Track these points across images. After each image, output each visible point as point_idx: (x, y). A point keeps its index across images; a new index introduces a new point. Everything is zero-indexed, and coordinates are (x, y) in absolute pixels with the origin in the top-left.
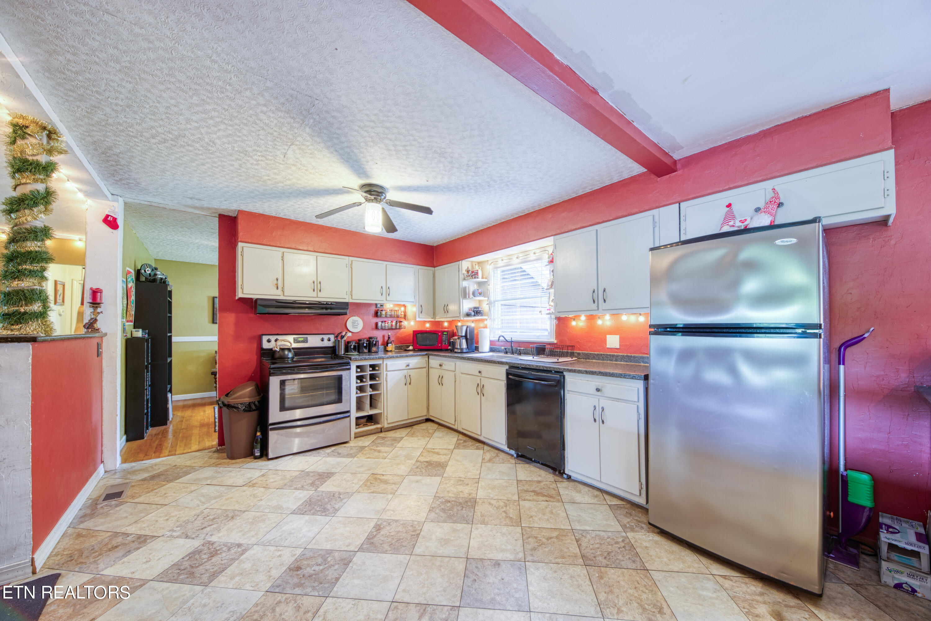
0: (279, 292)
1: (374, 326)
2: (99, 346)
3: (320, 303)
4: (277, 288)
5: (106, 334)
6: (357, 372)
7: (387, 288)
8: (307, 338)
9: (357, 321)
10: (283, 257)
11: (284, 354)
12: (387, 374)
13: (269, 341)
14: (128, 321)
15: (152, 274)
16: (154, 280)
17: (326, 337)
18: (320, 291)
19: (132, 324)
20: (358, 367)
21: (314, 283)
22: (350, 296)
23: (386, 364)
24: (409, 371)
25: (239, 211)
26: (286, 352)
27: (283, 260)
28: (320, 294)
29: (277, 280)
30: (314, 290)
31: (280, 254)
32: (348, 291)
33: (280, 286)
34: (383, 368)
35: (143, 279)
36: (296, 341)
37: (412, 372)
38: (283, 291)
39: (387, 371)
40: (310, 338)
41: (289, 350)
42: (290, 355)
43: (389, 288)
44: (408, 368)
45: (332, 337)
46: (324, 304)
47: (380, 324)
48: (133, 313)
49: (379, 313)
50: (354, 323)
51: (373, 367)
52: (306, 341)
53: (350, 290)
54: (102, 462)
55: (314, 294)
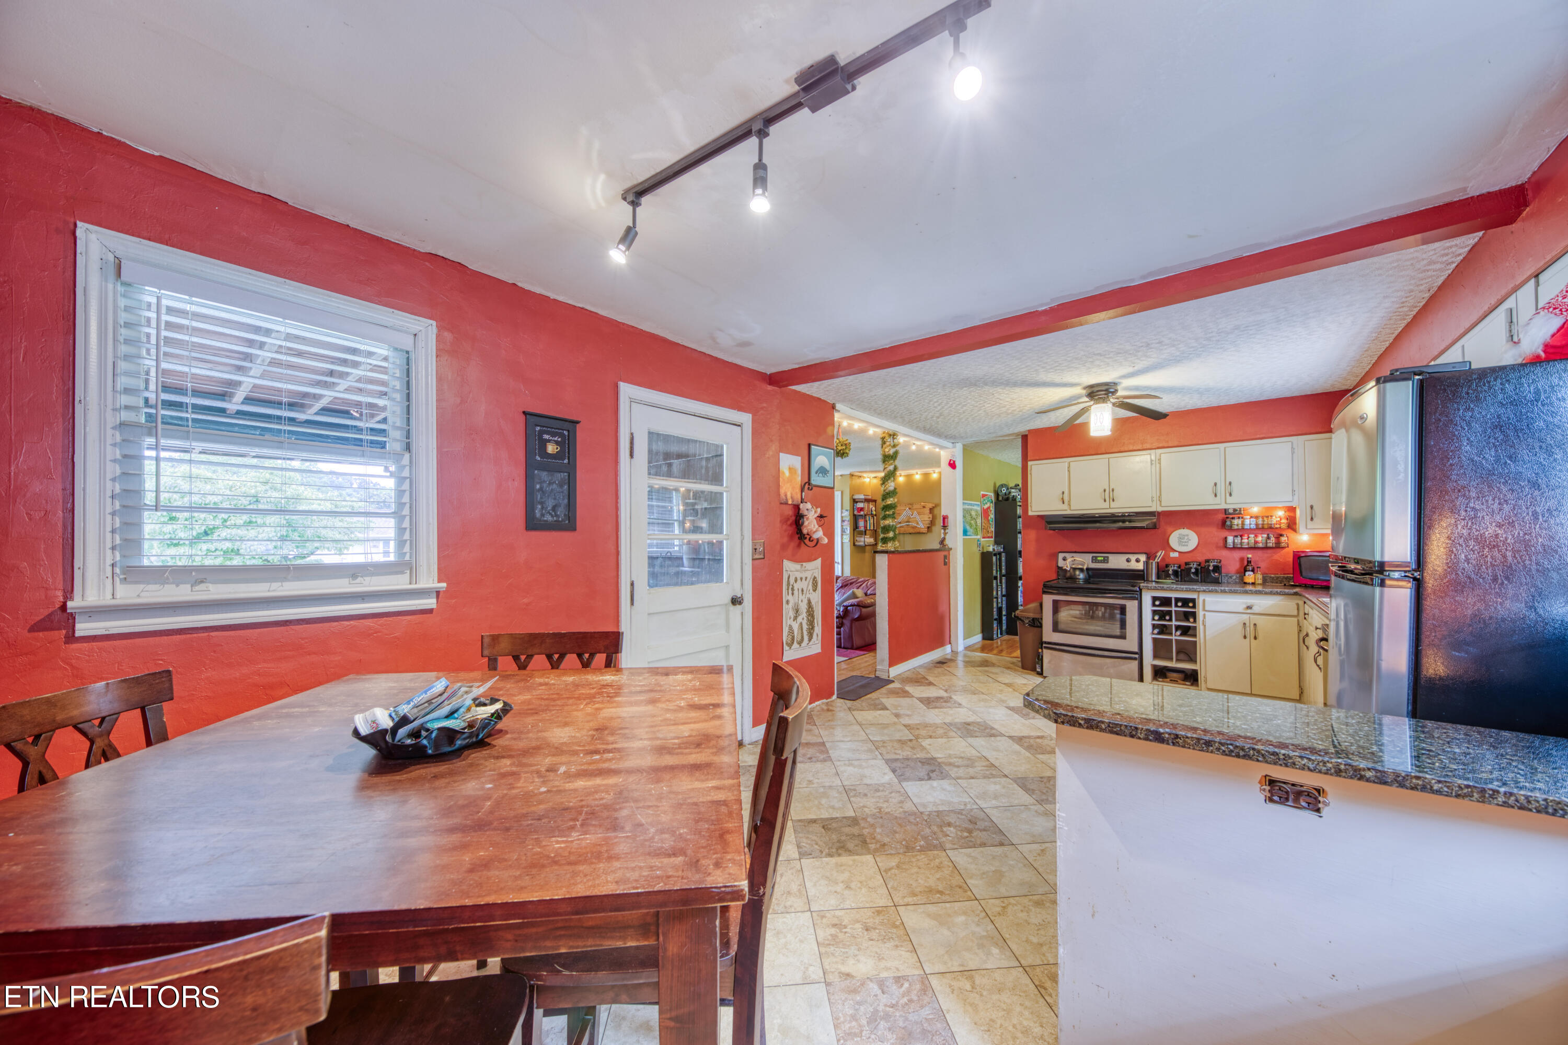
0: (1065, 507)
1: (1221, 543)
2: (945, 557)
3: (1113, 515)
4: (1063, 503)
5: (951, 549)
6: (1154, 605)
7: (1227, 483)
8: (1108, 557)
9: (1187, 535)
10: (1069, 467)
11: (1075, 574)
12: (1204, 615)
13: (1064, 559)
14: (983, 538)
15: (1007, 492)
16: (1007, 499)
17: (1133, 558)
18: (1113, 500)
19: (993, 539)
20: (1154, 599)
21: (1105, 491)
22: (1158, 502)
23: (1204, 601)
24: (1252, 616)
25: (1029, 431)
26: (1077, 572)
27: (1069, 471)
28: (1113, 505)
29: (1063, 493)
30: (1105, 501)
31: (1066, 464)
32: (1154, 496)
33: (1066, 501)
34: (1200, 604)
35: (1000, 498)
36: (1094, 560)
37: (1260, 621)
38: (1069, 505)
39: (1204, 610)
40: (1112, 557)
41: (1081, 570)
42: (1082, 576)
43: (1230, 483)
44: (1249, 611)
45: (1143, 558)
46: (1118, 516)
47: (1230, 539)
48: (993, 530)
49: (1228, 523)
50: (1181, 538)
51: (1185, 602)
52: (1106, 560)
53: (1158, 494)
54: (950, 643)
55: (1106, 505)
